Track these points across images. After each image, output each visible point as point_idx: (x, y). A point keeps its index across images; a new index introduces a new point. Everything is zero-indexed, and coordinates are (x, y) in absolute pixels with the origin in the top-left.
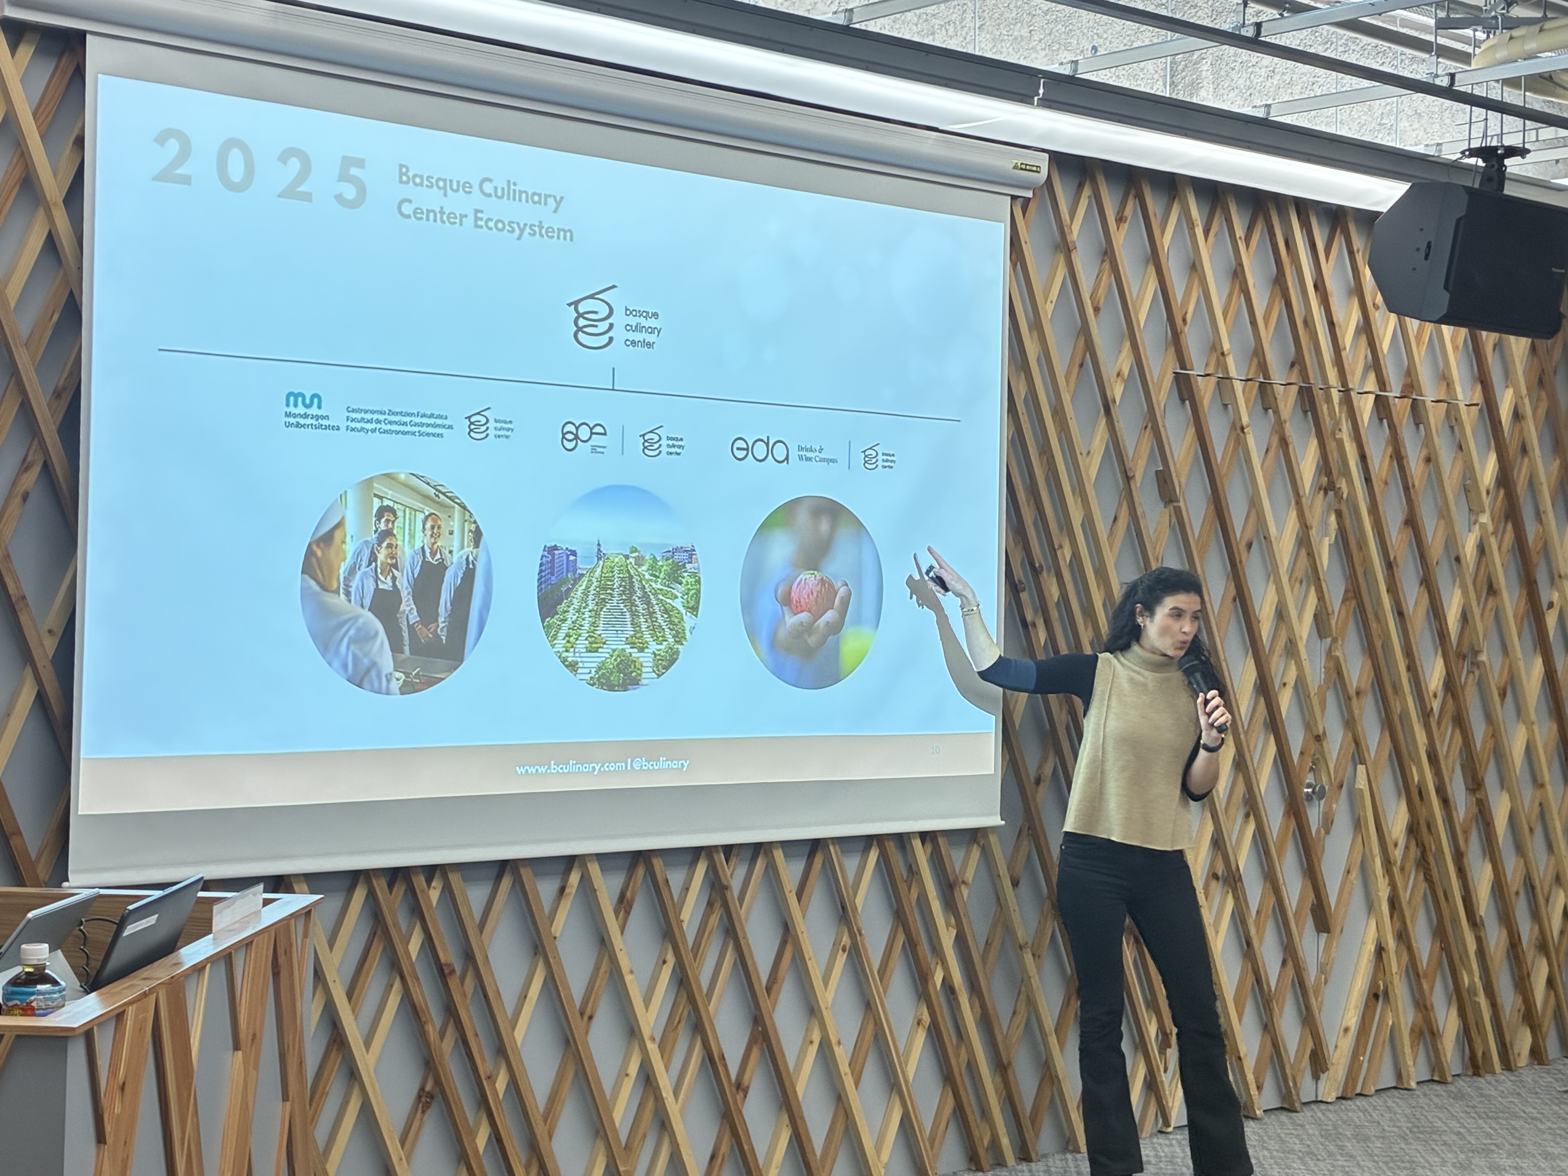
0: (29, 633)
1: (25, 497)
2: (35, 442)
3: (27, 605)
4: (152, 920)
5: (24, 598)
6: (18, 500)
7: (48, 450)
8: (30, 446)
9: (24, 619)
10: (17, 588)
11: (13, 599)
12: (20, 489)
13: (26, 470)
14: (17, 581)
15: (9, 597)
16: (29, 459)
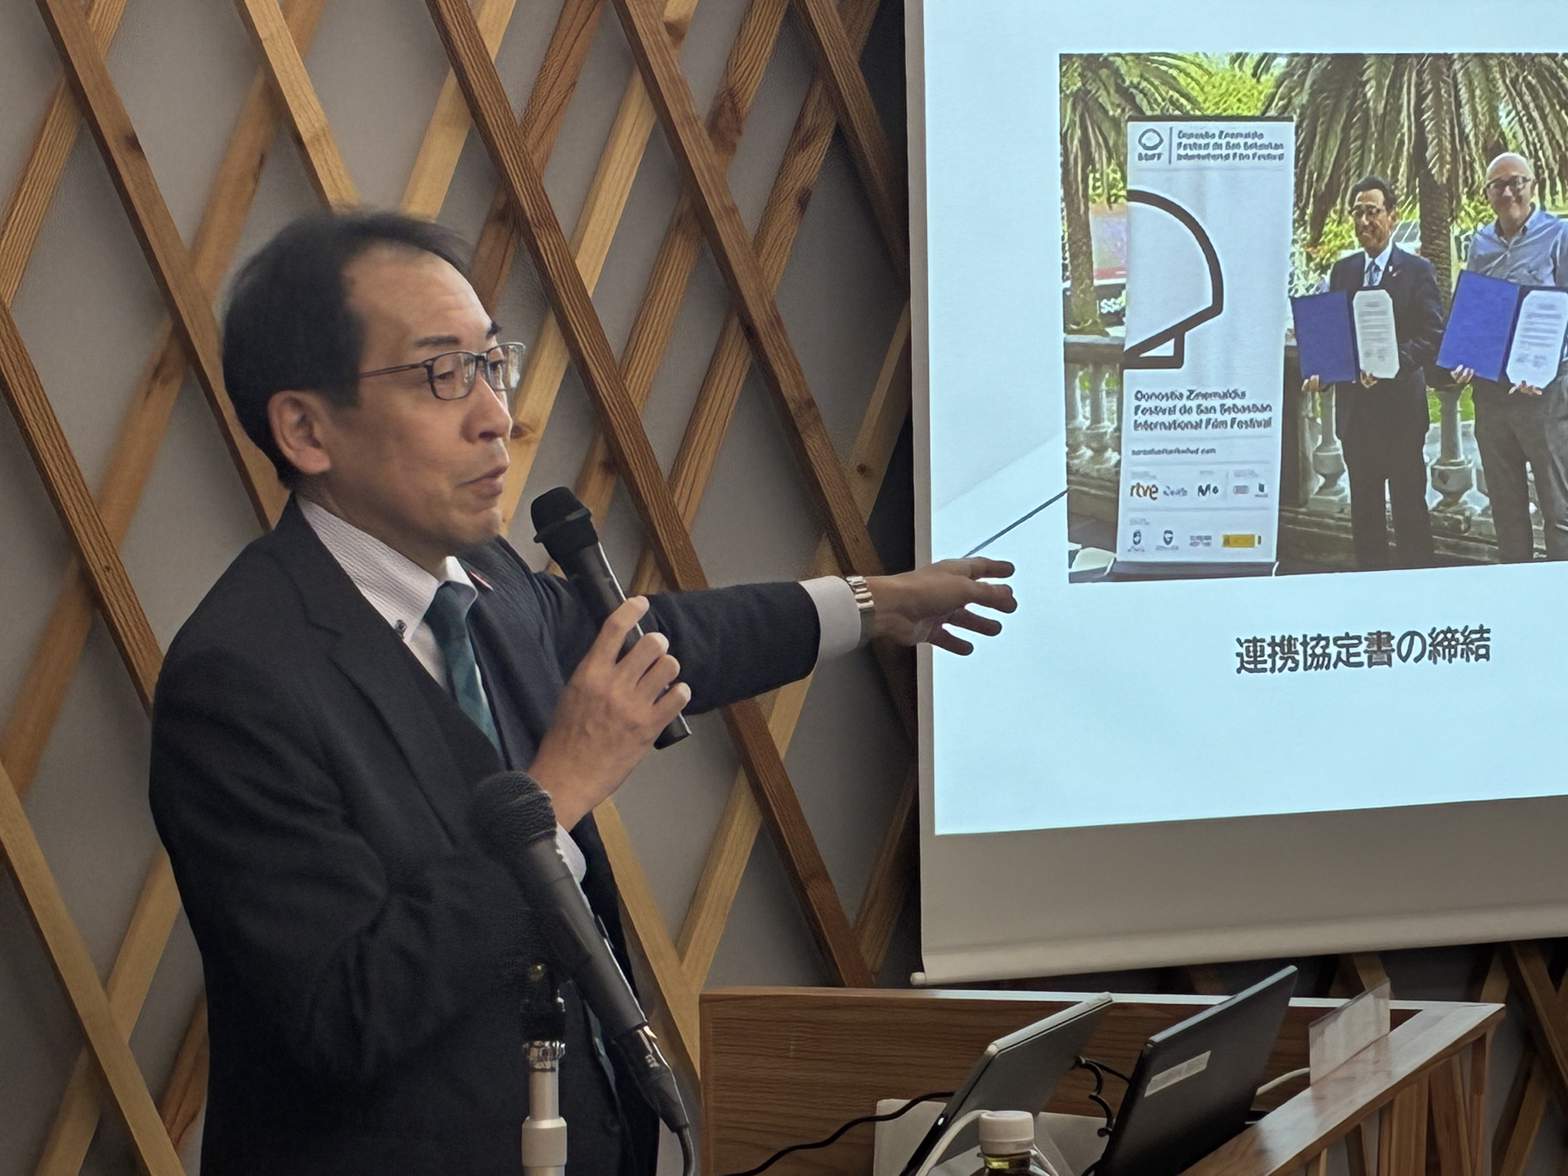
0: (824, 474)
1: (803, 201)
2: (819, 87)
3: (817, 418)
4: (1199, 1063)
5: (811, 403)
6: (788, 208)
7: (844, 105)
8: (808, 94)
9: (813, 444)
10: (798, 385)
11: (792, 406)
12: (794, 185)
13: (804, 145)
14: (796, 371)
15: (782, 403)
16: (808, 122)
